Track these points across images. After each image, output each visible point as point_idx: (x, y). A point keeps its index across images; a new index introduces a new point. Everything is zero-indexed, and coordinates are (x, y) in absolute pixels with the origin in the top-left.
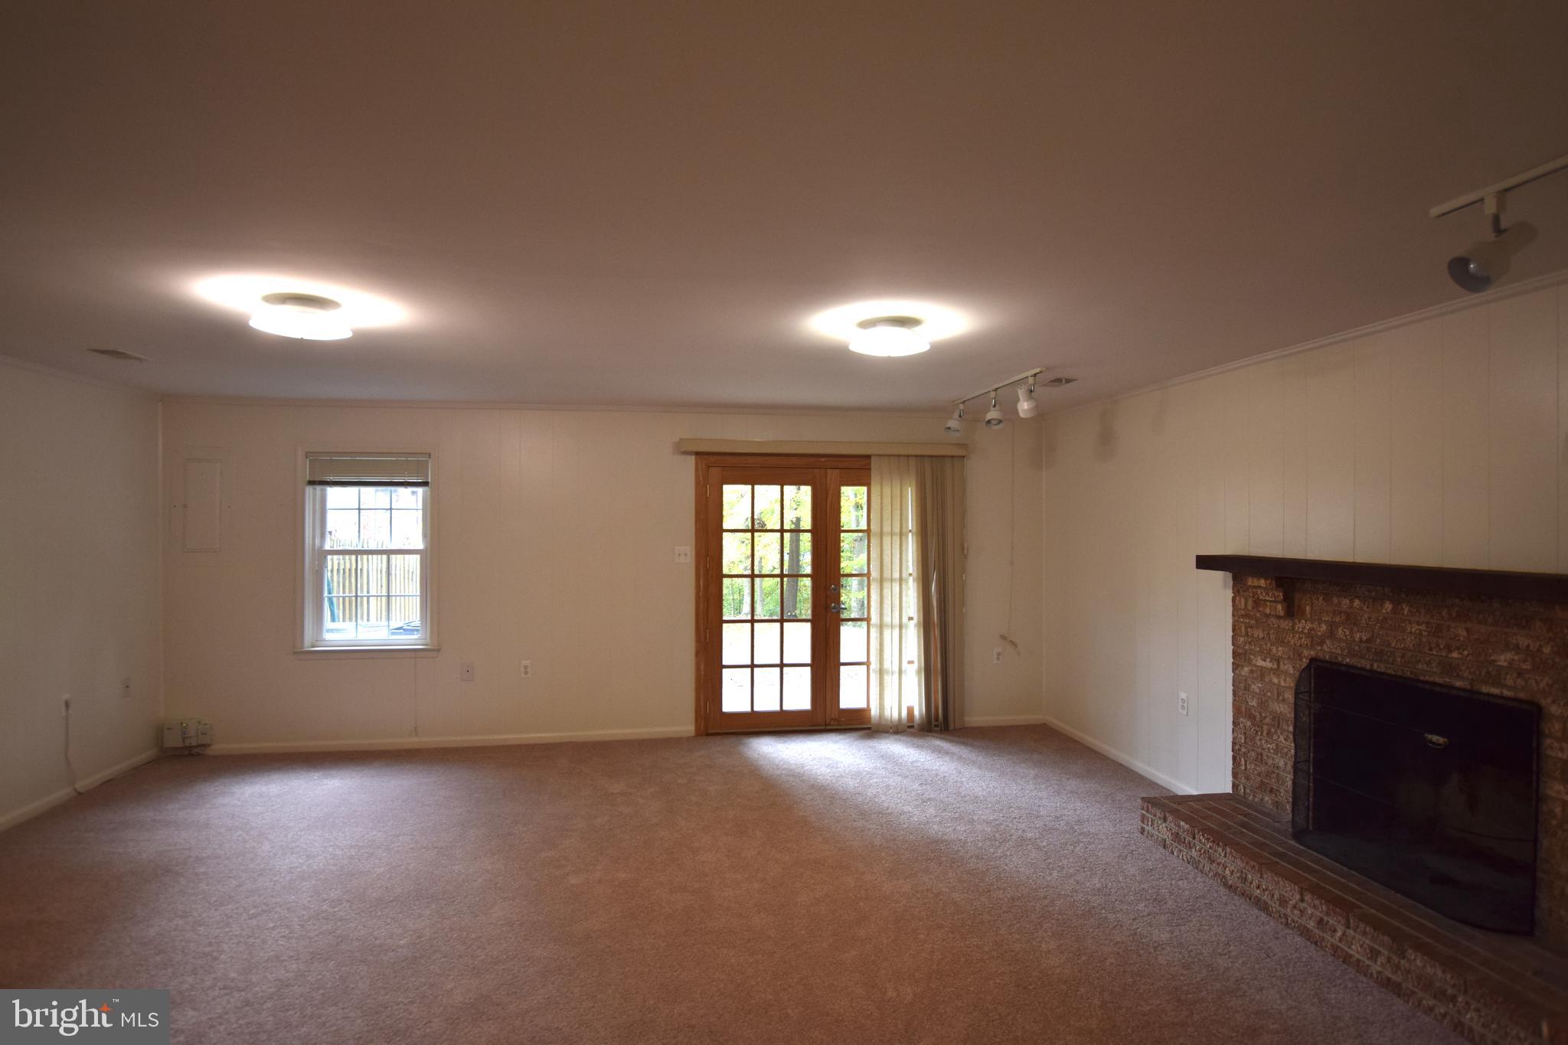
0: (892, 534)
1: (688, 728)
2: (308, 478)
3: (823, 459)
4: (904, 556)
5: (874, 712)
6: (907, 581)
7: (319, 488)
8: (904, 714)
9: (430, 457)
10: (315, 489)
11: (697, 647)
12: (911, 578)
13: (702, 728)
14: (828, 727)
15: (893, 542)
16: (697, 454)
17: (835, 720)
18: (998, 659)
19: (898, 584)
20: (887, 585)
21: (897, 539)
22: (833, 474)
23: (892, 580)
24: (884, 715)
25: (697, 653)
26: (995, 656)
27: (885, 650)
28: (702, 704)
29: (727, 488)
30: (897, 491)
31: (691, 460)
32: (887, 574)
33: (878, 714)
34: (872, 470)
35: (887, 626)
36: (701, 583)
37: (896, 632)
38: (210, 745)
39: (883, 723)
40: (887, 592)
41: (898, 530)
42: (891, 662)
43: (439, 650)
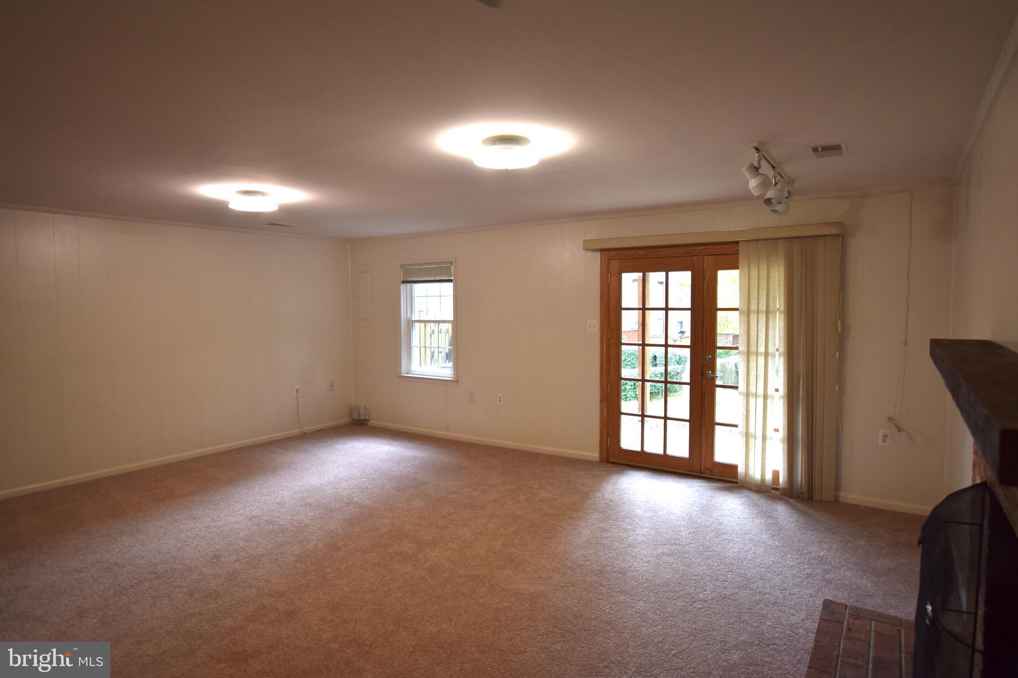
0: (758, 312)
1: (595, 455)
2: (402, 280)
3: (700, 248)
4: (770, 333)
5: (741, 470)
6: (774, 356)
7: (409, 285)
8: (769, 477)
9: (452, 264)
10: (407, 285)
11: (601, 396)
12: (777, 353)
13: (604, 457)
14: (702, 475)
15: (760, 319)
16: (602, 250)
17: (709, 470)
18: (884, 441)
19: (763, 358)
20: (753, 358)
21: (763, 318)
22: (709, 261)
23: (757, 354)
24: (748, 475)
25: (601, 401)
26: (881, 438)
27: (750, 416)
28: (605, 439)
29: (625, 276)
30: (764, 273)
31: (598, 255)
32: (753, 348)
33: (744, 472)
34: (740, 255)
35: (752, 394)
36: (604, 349)
37: (760, 401)
38: (369, 420)
39: (748, 480)
40: (753, 364)
41: (764, 309)
42: (756, 428)
43: (457, 382)
